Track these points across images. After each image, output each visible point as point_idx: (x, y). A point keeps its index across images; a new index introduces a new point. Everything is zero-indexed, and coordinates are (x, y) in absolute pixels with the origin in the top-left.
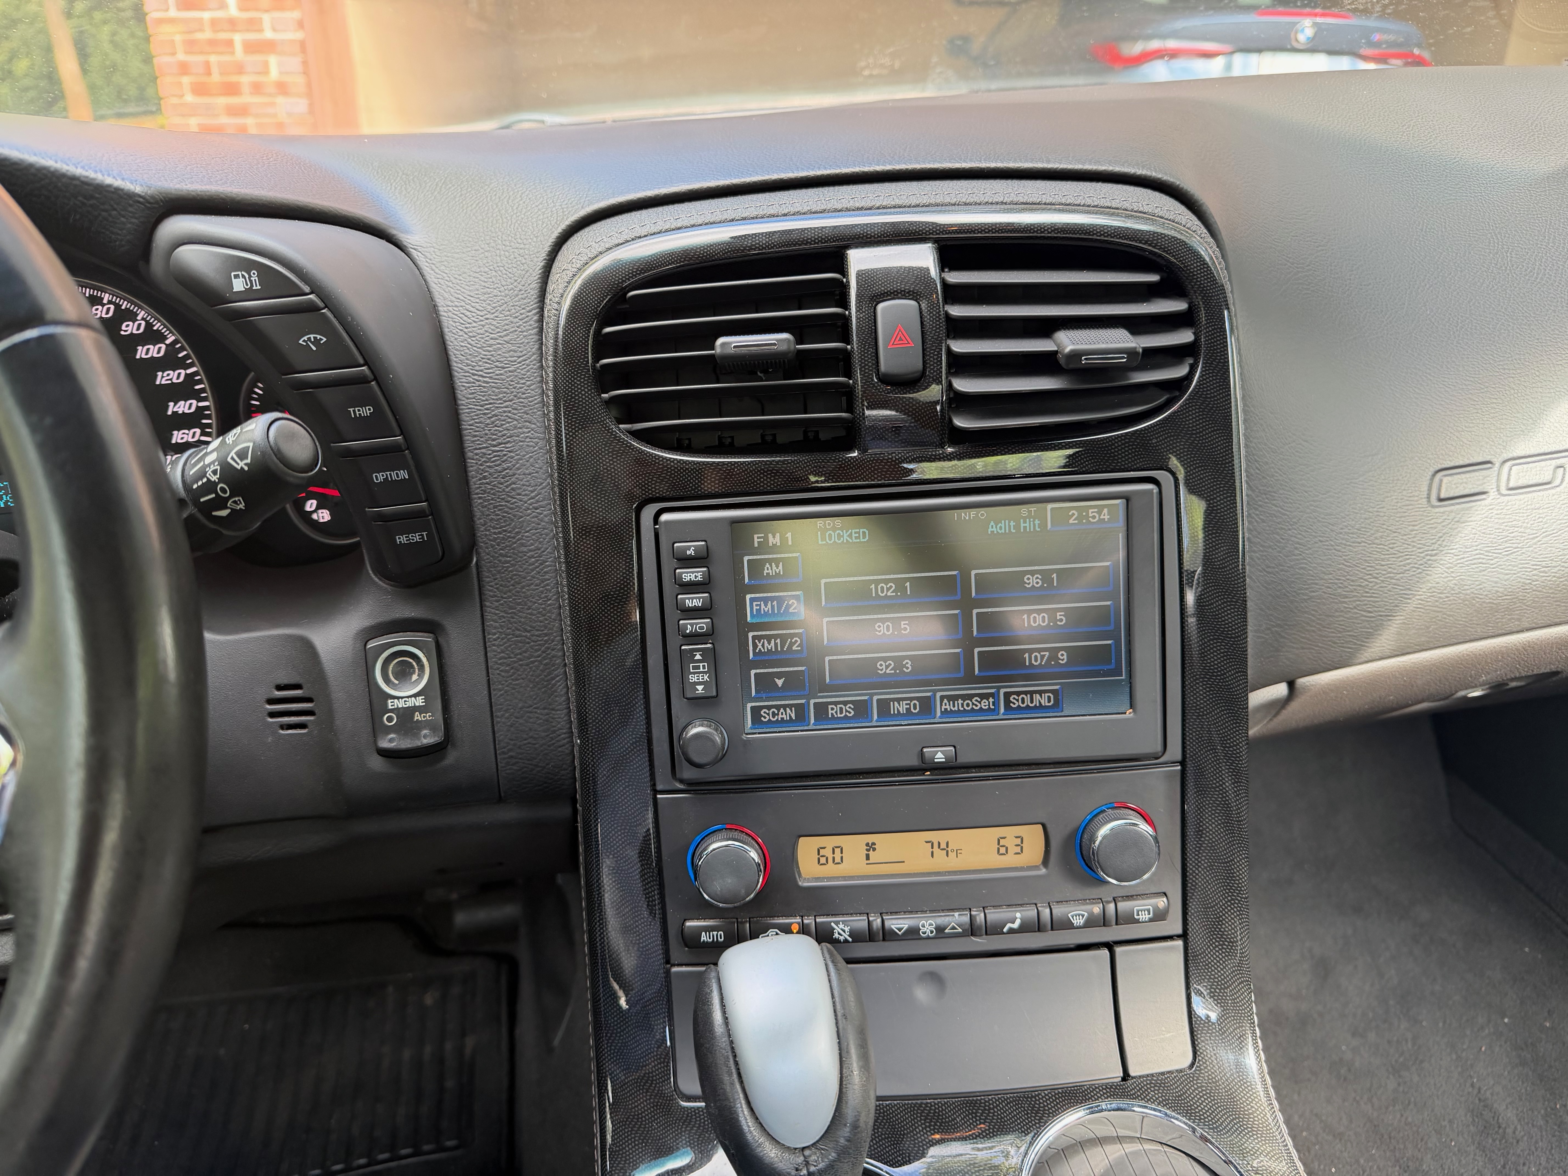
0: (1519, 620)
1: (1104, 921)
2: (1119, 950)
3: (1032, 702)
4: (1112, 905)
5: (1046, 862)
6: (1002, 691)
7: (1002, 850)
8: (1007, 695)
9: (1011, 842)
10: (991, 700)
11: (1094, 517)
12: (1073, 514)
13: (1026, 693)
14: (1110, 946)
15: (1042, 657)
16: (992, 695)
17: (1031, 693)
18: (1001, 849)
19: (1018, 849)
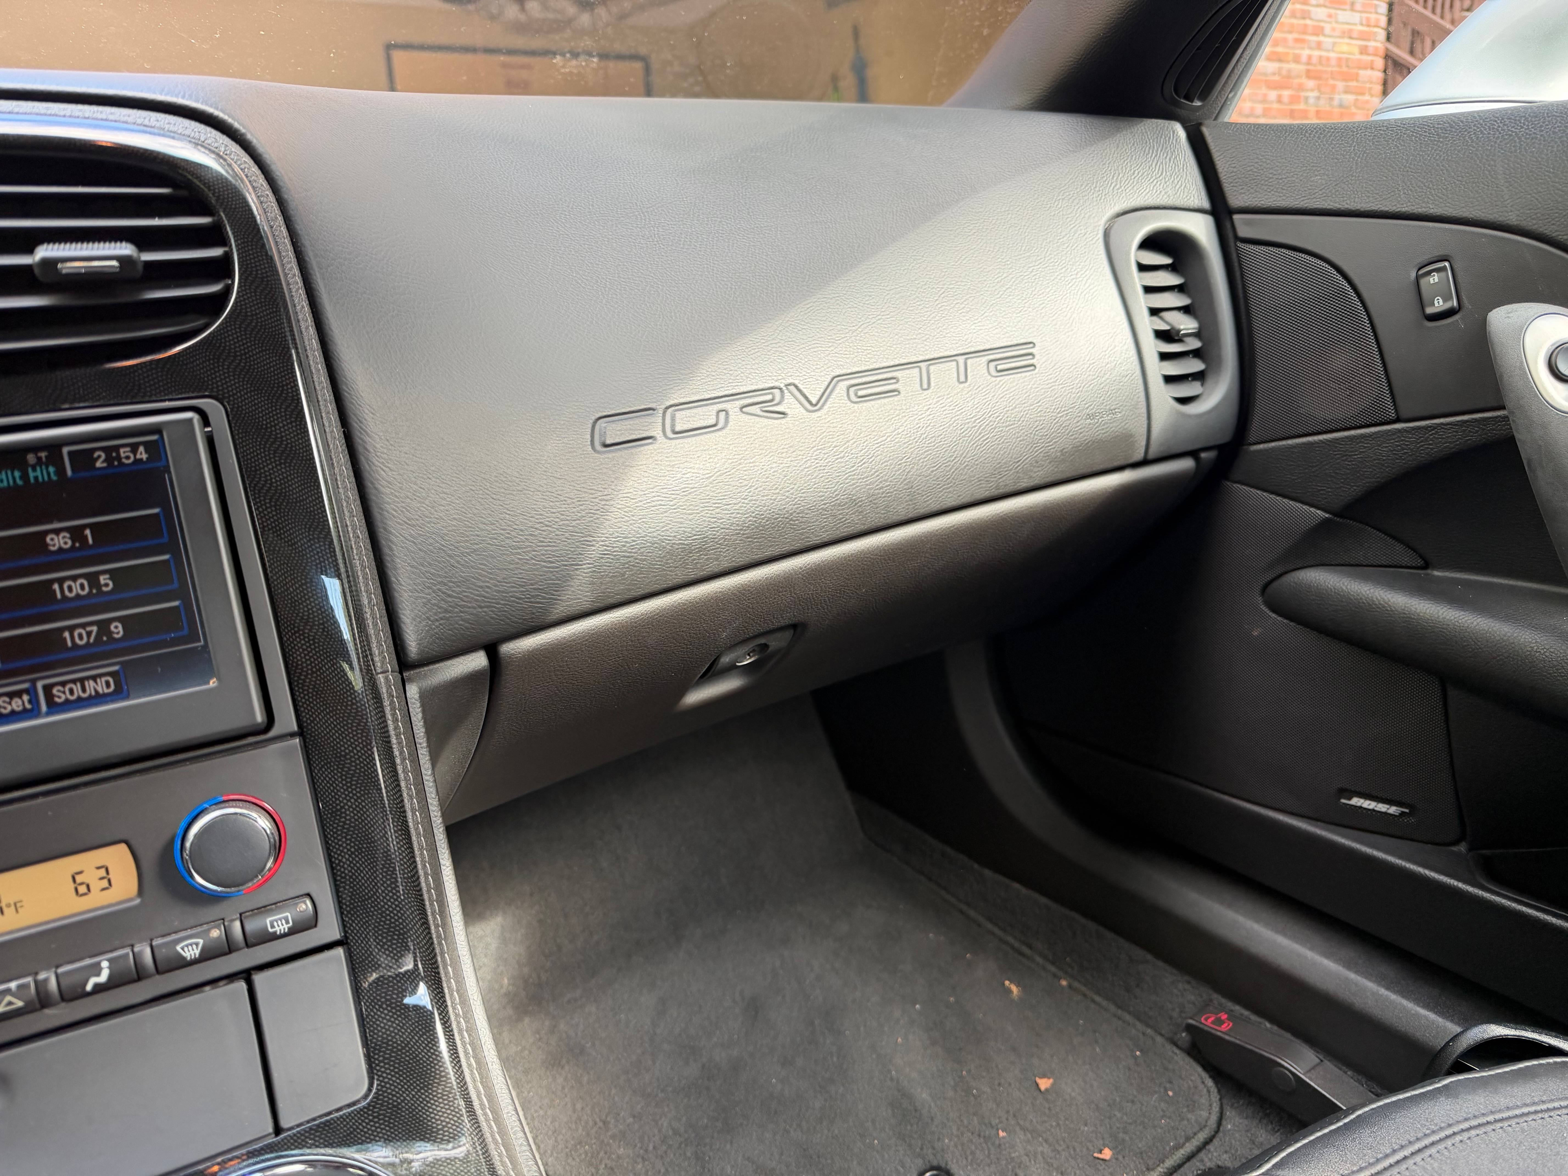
0: (717, 559)
1: (229, 947)
2: (259, 979)
3: (84, 690)
4: (237, 924)
5: (141, 892)
6: (40, 685)
7: (82, 889)
8: (48, 689)
9: (92, 877)
10: (26, 698)
11: (128, 458)
12: (99, 457)
13: (74, 681)
14: (247, 975)
15: (89, 634)
16: (27, 691)
17: (82, 681)
18: (80, 888)
19: (105, 883)
